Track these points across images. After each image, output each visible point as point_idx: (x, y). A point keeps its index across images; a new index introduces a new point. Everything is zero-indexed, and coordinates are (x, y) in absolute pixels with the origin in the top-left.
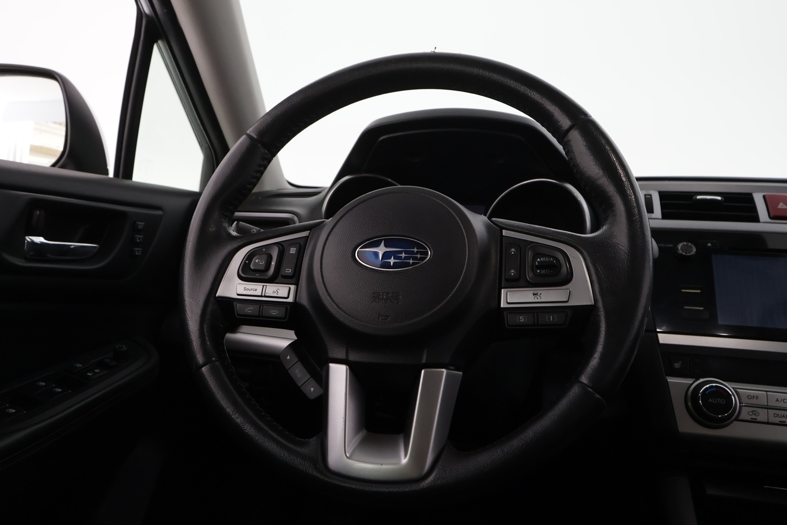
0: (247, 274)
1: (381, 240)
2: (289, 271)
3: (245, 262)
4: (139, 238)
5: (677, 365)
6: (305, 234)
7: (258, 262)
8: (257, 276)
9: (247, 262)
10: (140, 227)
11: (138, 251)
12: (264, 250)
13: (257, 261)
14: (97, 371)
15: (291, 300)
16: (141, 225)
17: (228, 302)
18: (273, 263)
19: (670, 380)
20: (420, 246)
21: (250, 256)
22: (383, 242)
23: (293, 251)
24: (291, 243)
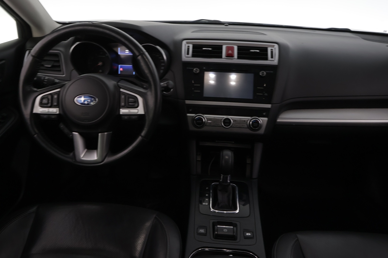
0: (42, 105)
2: (55, 104)
3: (40, 101)
5: (190, 110)
8: (45, 106)
12: (46, 96)
13: (44, 100)
15: (58, 113)
17: (38, 115)
19: (188, 115)
20: (94, 98)
21: (42, 99)
24: (55, 93)
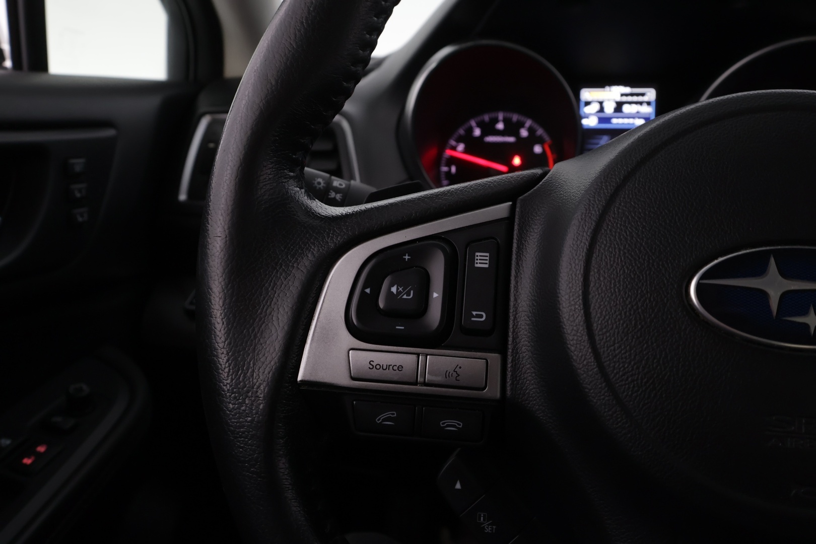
0: (371, 322)
1: (765, 256)
3: (363, 293)
4: (79, 190)
6: (500, 210)
7: (399, 293)
8: (400, 329)
9: (368, 291)
10: (78, 169)
11: (81, 215)
12: (407, 257)
13: (394, 289)
14: (41, 449)
15: (492, 392)
16: (78, 164)
17: (330, 396)
18: (435, 295)
22: (772, 261)
23: (482, 260)
24: (472, 236)
